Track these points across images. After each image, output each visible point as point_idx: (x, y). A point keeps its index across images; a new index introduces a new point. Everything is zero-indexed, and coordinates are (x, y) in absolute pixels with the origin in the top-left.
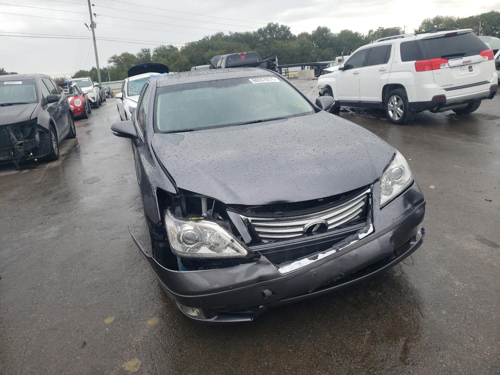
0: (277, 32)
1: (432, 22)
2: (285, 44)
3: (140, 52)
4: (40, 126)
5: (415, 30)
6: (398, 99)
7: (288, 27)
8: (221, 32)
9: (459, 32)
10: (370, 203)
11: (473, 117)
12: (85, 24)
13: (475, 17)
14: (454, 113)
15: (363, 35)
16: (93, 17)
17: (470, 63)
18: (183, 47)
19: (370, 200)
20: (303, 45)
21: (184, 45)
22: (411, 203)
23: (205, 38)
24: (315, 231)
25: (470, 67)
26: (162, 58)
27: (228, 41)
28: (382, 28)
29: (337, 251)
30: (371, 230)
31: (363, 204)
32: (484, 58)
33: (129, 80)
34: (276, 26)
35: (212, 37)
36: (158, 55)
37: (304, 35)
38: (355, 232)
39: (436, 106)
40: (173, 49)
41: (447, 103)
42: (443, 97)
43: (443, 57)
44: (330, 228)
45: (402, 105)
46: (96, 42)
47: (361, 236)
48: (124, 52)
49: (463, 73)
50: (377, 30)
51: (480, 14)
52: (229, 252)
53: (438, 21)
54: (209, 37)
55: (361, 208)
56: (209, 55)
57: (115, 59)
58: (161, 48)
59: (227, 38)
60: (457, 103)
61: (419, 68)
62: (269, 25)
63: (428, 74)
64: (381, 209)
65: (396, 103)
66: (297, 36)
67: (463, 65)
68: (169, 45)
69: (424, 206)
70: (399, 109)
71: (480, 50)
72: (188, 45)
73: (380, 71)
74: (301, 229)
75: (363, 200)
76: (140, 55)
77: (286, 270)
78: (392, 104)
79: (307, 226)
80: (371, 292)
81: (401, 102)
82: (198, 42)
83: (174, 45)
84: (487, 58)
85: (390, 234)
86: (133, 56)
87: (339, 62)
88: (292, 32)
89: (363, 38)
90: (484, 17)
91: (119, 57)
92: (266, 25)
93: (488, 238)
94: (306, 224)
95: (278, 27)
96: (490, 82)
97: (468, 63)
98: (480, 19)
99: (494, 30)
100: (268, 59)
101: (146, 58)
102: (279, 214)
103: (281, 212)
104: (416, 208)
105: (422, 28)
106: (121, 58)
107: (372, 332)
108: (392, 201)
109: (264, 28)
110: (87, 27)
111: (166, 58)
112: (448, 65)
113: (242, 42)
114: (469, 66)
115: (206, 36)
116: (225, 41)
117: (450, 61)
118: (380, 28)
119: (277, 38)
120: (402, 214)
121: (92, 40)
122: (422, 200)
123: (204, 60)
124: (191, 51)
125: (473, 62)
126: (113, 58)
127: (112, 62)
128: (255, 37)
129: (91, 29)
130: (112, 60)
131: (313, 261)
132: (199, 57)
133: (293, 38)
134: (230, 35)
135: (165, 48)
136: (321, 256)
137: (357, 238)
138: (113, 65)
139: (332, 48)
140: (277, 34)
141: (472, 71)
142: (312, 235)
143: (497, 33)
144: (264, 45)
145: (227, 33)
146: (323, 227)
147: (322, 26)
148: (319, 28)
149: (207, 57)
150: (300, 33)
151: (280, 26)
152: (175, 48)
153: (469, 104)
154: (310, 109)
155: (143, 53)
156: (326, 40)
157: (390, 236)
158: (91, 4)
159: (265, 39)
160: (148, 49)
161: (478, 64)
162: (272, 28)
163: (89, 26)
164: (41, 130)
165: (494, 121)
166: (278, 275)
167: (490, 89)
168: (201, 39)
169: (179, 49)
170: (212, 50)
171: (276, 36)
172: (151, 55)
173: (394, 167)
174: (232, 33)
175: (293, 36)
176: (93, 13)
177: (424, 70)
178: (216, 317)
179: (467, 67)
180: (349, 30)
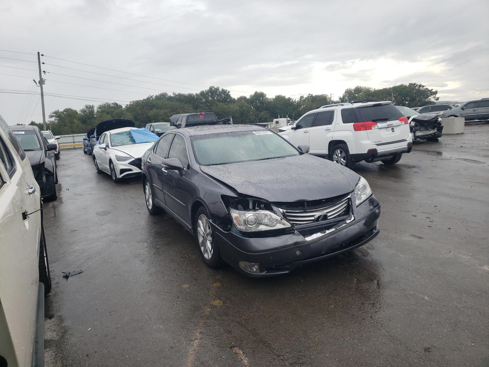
0: (218, 95)
1: (353, 91)
2: (226, 106)
3: (84, 108)
4: (47, 170)
5: (339, 97)
6: (341, 152)
7: (228, 91)
8: (165, 92)
9: (383, 103)
10: (350, 204)
11: (397, 166)
12: (34, 80)
13: (388, 89)
14: (383, 163)
15: (295, 100)
16: (43, 74)
17: (393, 126)
18: (127, 105)
19: (350, 202)
20: (242, 107)
21: (129, 103)
22: (373, 205)
23: (150, 97)
24: (321, 220)
25: (393, 129)
26: (106, 115)
27: (171, 101)
28: (312, 95)
29: (336, 229)
30: (353, 219)
31: (346, 205)
32: (401, 122)
33: (110, 133)
34: (217, 89)
35: (156, 96)
36: (102, 112)
37: (242, 99)
38: (344, 220)
39: (370, 157)
40: (117, 106)
41: (378, 155)
42: (375, 150)
43: (373, 121)
44: (328, 218)
45: (345, 157)
46: (44, 97)
47: (348, 222)
48: (67, 108)
49: (388, 133)
50: (307, 97)
51: (392, 86)
52: (279, 226)
53: (358, 90)
54: (153, 97)
55: (345, 207)
56: (153, 113)
57: (57, 114)
58: (105, 105)
59: (170, 98)
60: (385, 155)
61: (356, 128)
62: (211, 88)
63: (363, 133)
64: (357, 207)
65: (340, 155)
66: (236, 99)
67: (388, 127)
68: (113, 103)
69: (379, 208)
70: (342, 159)
71: (398, 116)
72: (133, 104)
73: (326, 130)
74: (313, 218)
75: (346, 202)
76: (83, 111)
77: (309, 239)
78: (337, 155)
79: (316, 217)
80: (352, 263)
81: (344, 154)
82: (143, 101)
83: (119, 103)
84: (404, 123)
85: (363, 221)
86: (75, 112)
87: (276, 124)
88: (231, 96)
89: (296, 103)
90: (395, 89)
91: (61, 112)
92: (208, 89)
93: (416, 235)
94: (315, 215)
95: (219, 90)
96: (406, 140)
97: (391, 126)
98: (392, 91)
99: (404, 100)
100: (223, 119)
101: (90, 114)
102: (301, 208)
103: (301, 207)
104: (376, 208)
105: (345, 96)
106: (63, 114)
107: (358, 279)
108: (362, 203)
109: (205, 91)
110: (36, 83)
111: (111, 114)
112: (377, 126)
113: (186, 103)
114: (391, 128)
115: (151, 96)
116: (169, 101)
117: (378, 124)
118: (309, 94)
119: (218, 101)
120: (369, 211)
121: (40, 96)
122: (378, 204)
123: (149, 118)
124: (136, 109)
125: (394, 125)
126: (55, 113)
127: (54, 117)
128: (197, 99)
129: (39, 85)
130: (54, 115)
131: (323, 234)
132: (143, 115)
133: (233, 101)
134: (173, 96)
135: (109, 105)
136: (327, 232)
137: (346, 223)
138: (54, 120)
139: (268, 112)
140: (218, 96)
141: (394, 131)
142: (319, 221)
143: (407, 103)
144: (206, 106)
145: (170, 94)
146: (325, 217)
147: (259, 91)
148: (256, 93)
149: (152, 115)
150: (239, 97)
151: (220, 90)
152: (120, 105)
153: (394, 156)
154: (297, 153)
155: (86, 109)
156: (263, 104)
157: (364, 222)
158: (41, 62)
159: (207, 101)
160: (92, 105)
161: (398, 127)
162: (213, 92)
163: (38, 83)
164: (47, 173)
165: (412, 169)
166: (306, 241)
167: (407, 145)
168: (145, 98)
169: (124, 107)
170: (157, 109)
171: (217, 98)
172: (95, 111)
173: (360, 185)
174: (176, 94)
175: (232, 99)
176: (42, 70)
177: (360, 130)
178: (266, 272)
179: (390, 129)
180: (283, 95)
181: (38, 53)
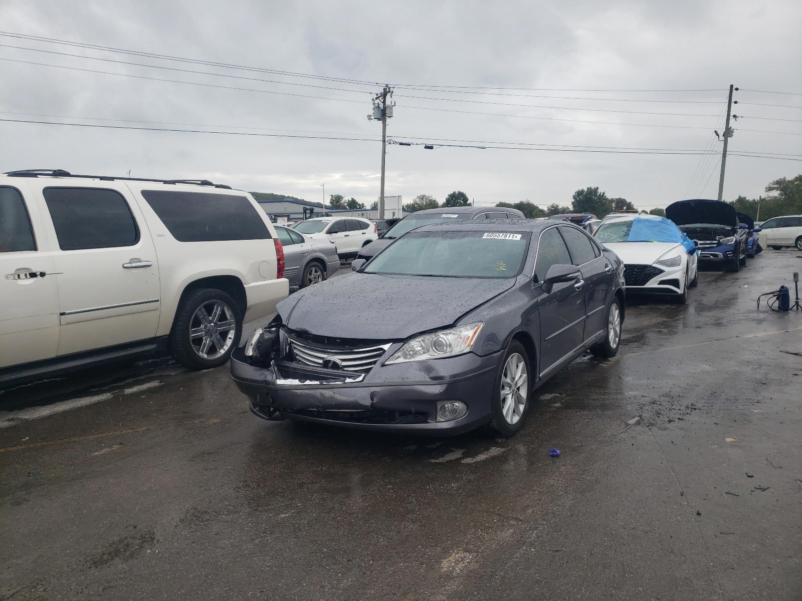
12: (715, 131)
16: (732, 120)
24: (330, 367)
29: (321, 384)
30: (360, 379)
46: (727, 159)
57: (781, 185)
64: (383, 366)
74: (321, 361)
77: (281, 382)
91: (789, 181)
106: (793, 184)
110: (718, 135)
121: (721, 156)
127: (776, 190)
129: (723, 139)
130: (776, 186)
131: (301, 384)
136: (308, 382)
138: (776, 195)
142: (327, 368)
146: (336, 365)
157: (373, 391)
158: (733, 100)
163: (721, 135)
176: (732, 114)
181: (732, 86)
